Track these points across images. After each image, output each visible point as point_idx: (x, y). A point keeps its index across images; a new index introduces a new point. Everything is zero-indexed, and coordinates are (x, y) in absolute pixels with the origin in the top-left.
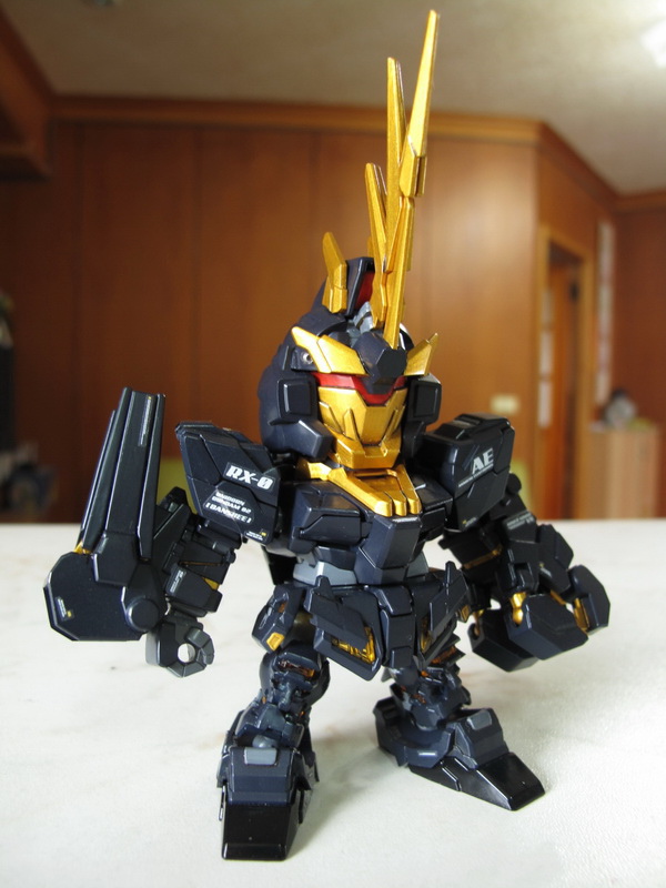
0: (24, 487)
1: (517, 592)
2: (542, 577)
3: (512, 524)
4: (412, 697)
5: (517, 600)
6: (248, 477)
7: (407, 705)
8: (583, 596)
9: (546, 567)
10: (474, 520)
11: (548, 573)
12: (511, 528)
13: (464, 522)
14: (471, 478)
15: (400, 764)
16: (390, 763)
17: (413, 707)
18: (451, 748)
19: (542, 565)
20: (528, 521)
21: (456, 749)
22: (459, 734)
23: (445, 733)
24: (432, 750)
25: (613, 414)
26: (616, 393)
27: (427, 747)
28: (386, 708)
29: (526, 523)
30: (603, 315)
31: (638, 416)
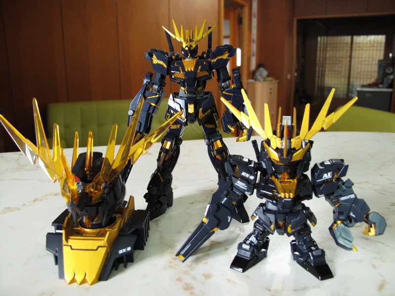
3: (343, 198)
6: (247, 176)
9: (353, 214)
13: (319, 195)
14: (322, 180)
15: (294, 260)
18: (307, 259)
20: (352, 198)
25: (258, 74)
26: (259, 66)
30: (254, 31)
31: (268, 76)
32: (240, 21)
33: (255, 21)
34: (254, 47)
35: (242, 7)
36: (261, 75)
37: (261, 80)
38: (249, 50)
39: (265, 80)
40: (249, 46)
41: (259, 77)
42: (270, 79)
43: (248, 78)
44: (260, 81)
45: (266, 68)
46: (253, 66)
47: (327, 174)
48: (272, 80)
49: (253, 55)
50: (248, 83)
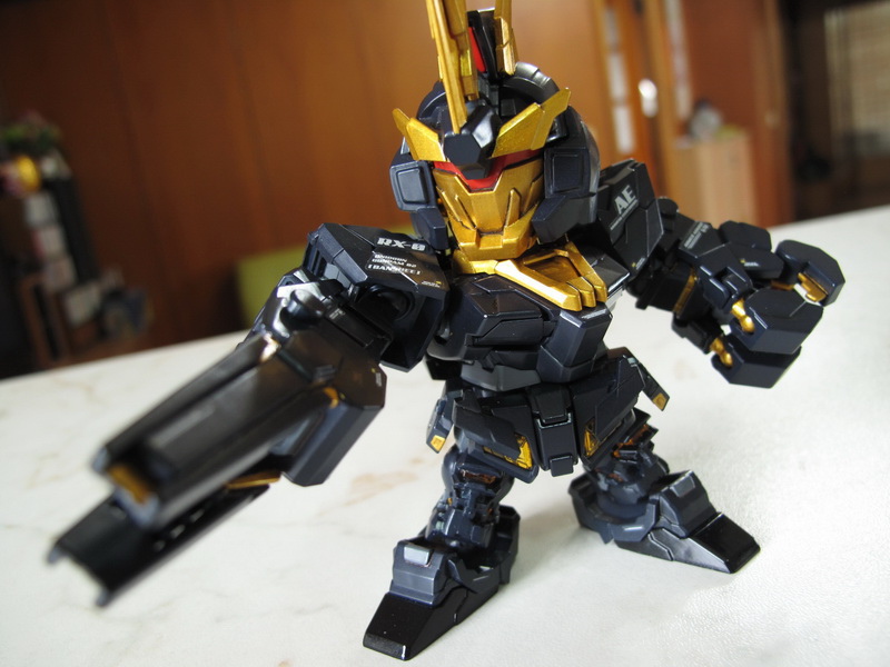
0: (115, 314)
1: (734, 302)
2: (750, 273)
3: (690, 243)
4: (608, 477)
5: (738, 309)
7: (603, 485)
8: (804, 267)
9: (748, 261)
10: (642, 261)
11: (755, 264)
12: (691, 247)
13: (634, 265)
14: (620, 219)
15: (606, 541)
16: (594, 539)
17: (610, 486)
18: (657, 519)
19: (743, 261)
20: (704, 231)
21: (663, 519)
22: (663, 505)
23: (649, 505)
24: (639, 525)
27: (632, 521)
28: (581, 487)
29: (703, 234)
30: (674, 24)
38: (668, 72)
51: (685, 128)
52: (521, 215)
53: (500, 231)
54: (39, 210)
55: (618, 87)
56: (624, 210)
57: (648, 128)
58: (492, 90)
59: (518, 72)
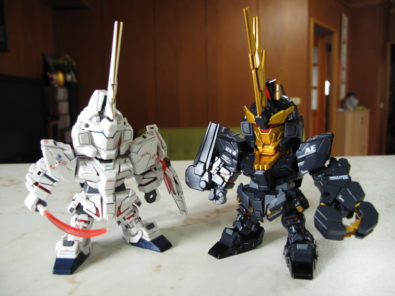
3: (333, 178)
6: (230, 151)
9: (342, 197)
11: (343, 200)
14: (304, 155)
19: (340, 196)
20: (344, 178)
25: (347, 103)
26: (348, 95)
30: (344, 58)
31: (359, 105)
32: (329, 48)
33: (344, 48)
34: (344, 75)
35: (331, 33)
36: (351, 104)
37: (351, 109)
38: (339, 78)
39: (355, 109)
40: (339, 73)
41: (349, 106)
42: (361, 108)
43: (338, 107)
44: (349, 109)
45: (356, 96)
46: (343, 95)
47: (310, 149)
48: (363, 110)
49: (343, 83)
50: (337, 113)
51: (342, 104)
52: (276, 141)
53: (269, 145)
54: (62, 94)
55: (315, 82)
56: (308, 153)
57: (325, 102)
58: (271, 104)
59: (281, 99)
